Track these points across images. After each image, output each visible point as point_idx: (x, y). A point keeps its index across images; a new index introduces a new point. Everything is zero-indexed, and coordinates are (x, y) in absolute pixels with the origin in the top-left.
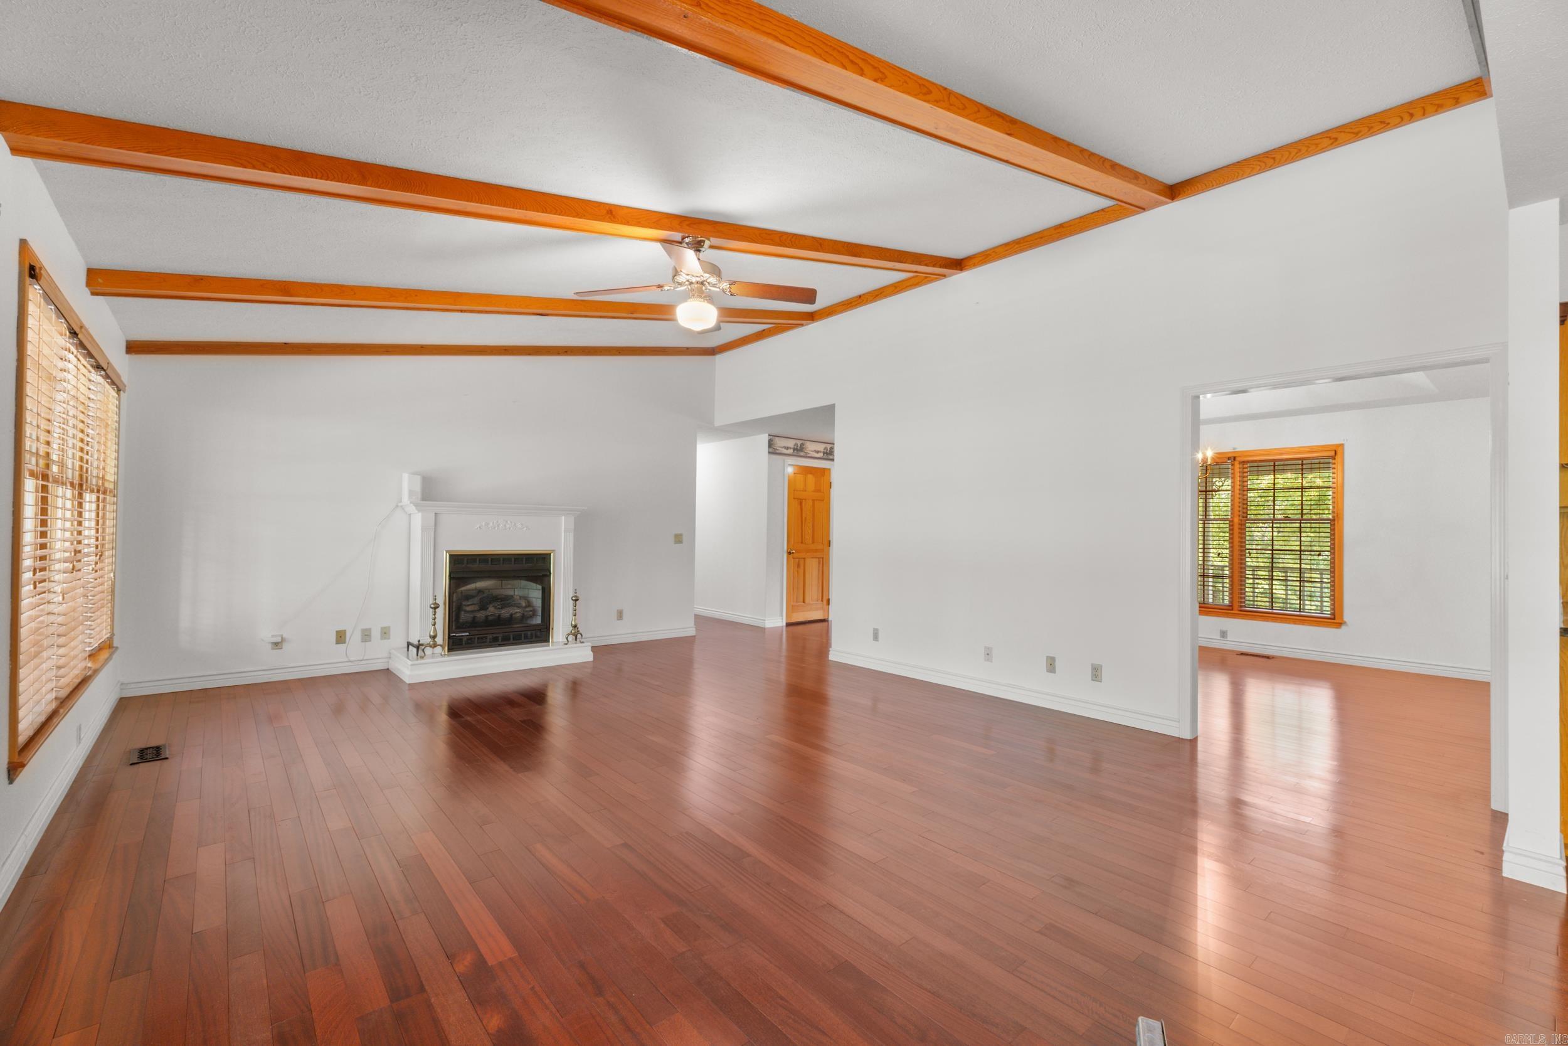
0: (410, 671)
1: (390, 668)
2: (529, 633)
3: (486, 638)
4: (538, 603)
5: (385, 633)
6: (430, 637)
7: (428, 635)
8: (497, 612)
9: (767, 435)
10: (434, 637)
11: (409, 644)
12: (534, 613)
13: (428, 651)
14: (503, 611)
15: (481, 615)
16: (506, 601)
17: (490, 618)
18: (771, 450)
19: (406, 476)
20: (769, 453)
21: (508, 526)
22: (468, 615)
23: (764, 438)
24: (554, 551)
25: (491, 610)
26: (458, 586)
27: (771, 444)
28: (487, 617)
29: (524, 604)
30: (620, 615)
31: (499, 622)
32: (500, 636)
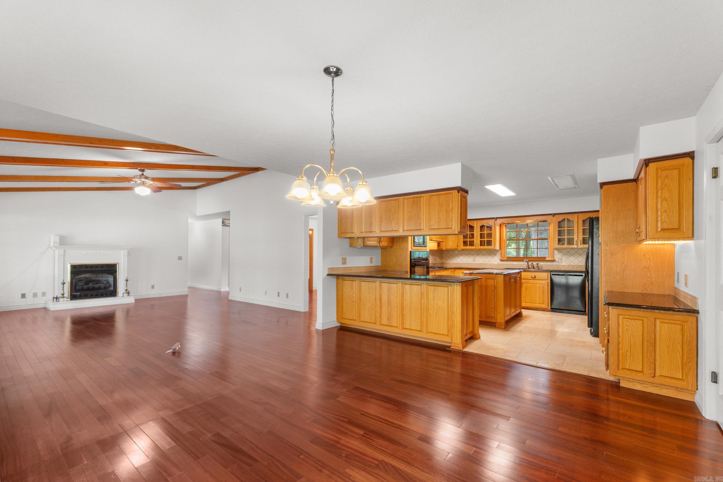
0: (54, 307)
1: (46, 307)
2: (108, 293)
3: (88, 295)
4: (112, 282)
5: (44, 294)
6: (62, 294)
7: (60, 293)
8: (93, 286)
9: (221, 219)
10: (63, 294)
11: (54, 298)
12: (110, 286)
13: (61, 300)
14: (95, 285)
15: (86, 287)
16: (98, 282)
17: (90, 288)
18: (223, 225)
19: (52, 236)
20: (222, 226)
21: (97, 254)
22: (80, 287)
23: (220, 220)
24: (118, 263)
25: (90, 285)
26: (75, 276)
27: (223, 222)
28: (88, 287)
29: (105, 283)
30: (153, 287)
31: (94, 289)
32: (94, 294)
